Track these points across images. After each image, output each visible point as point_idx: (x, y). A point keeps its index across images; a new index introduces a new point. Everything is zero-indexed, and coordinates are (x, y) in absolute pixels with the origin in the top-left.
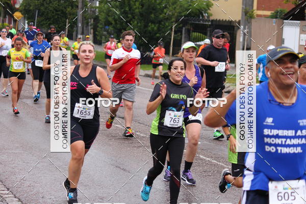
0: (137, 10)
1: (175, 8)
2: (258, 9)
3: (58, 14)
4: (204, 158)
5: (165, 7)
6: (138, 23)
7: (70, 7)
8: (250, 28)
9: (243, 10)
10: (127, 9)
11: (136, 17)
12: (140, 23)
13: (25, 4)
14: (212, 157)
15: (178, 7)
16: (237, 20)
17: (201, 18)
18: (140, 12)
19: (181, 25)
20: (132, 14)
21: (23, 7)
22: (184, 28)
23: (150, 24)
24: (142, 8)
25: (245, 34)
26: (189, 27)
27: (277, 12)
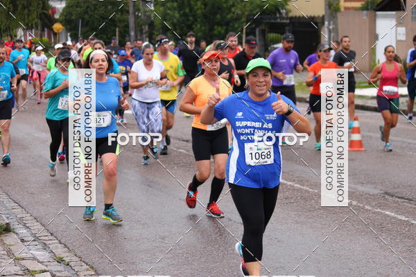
0: (199, 12)
4: (285, 182)
5: (233, 5)
6: (201, 27)
8: (336, 24)
9: (327, 3)
10: (187, 11)
11: (199, 20)
12: (204, 26)
13: (65, 14)
14: (294, 181)
16: (321, 15)
17: (278, 15)
18: (203, 13)
19: (254, 26)
20: (194, 16)
21: (64, 18)
22: (258, 29)
23: (216, 27)
24: (205, 9)
25: (330, 32)
26: (264, 28)
27: (367, 3)
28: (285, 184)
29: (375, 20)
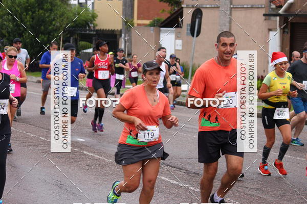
0: (28, 23)
1: (63, 20)
2: (138, 18)
4: (88, 153)
5: (54, 20)
8: (130, 36)
14: (94, 153)
15: (65, 20)
16: (119, 29)
17: (87, 28)
18: (31, 25)
19: (69, 35)
22: (72, 38)
23: (40, 35)
24: (32, 21)
25: (125, 42)
26: (76, 36)
27: (154, 21)
28: (88, 155)
29: (159, 35)
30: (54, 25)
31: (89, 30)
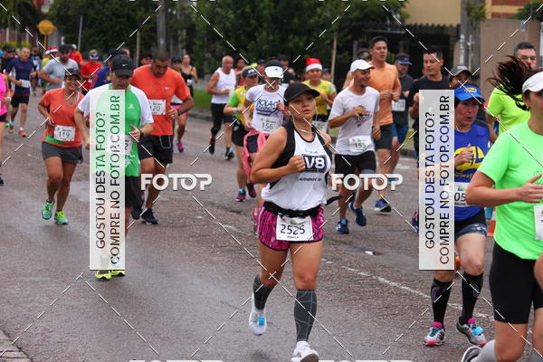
0: (266, 12)
2: (496, 1)
3: (120, 23)
4: (388, 282)
5: (319, 4)
6: (268, 35)
7: (143, 9)
8: (477, 39)
9: (465, 6)
10: (248, 9)
11: (265, 25)
12: (273, 35)
13: (58, 6)
14: (401, 281)
16: (455, 25)
17: (388, 22)
18: (271, 14)
19: (350, 37)
20: (258, 18)
21: (56, 12)
22: (356, 43)
23: (291, 37)
24: (275, 7)
25: (467, 51)
26: (365, 40)
27: (528, 8)
28: (387, 285)
29: (539, 35)
30: (320, 16)
31: (391, 26)
